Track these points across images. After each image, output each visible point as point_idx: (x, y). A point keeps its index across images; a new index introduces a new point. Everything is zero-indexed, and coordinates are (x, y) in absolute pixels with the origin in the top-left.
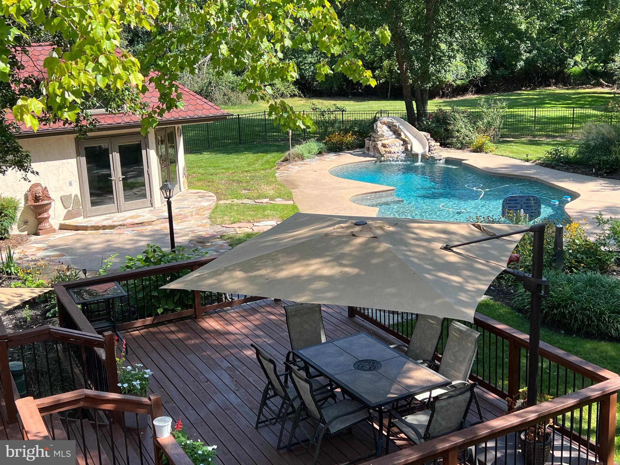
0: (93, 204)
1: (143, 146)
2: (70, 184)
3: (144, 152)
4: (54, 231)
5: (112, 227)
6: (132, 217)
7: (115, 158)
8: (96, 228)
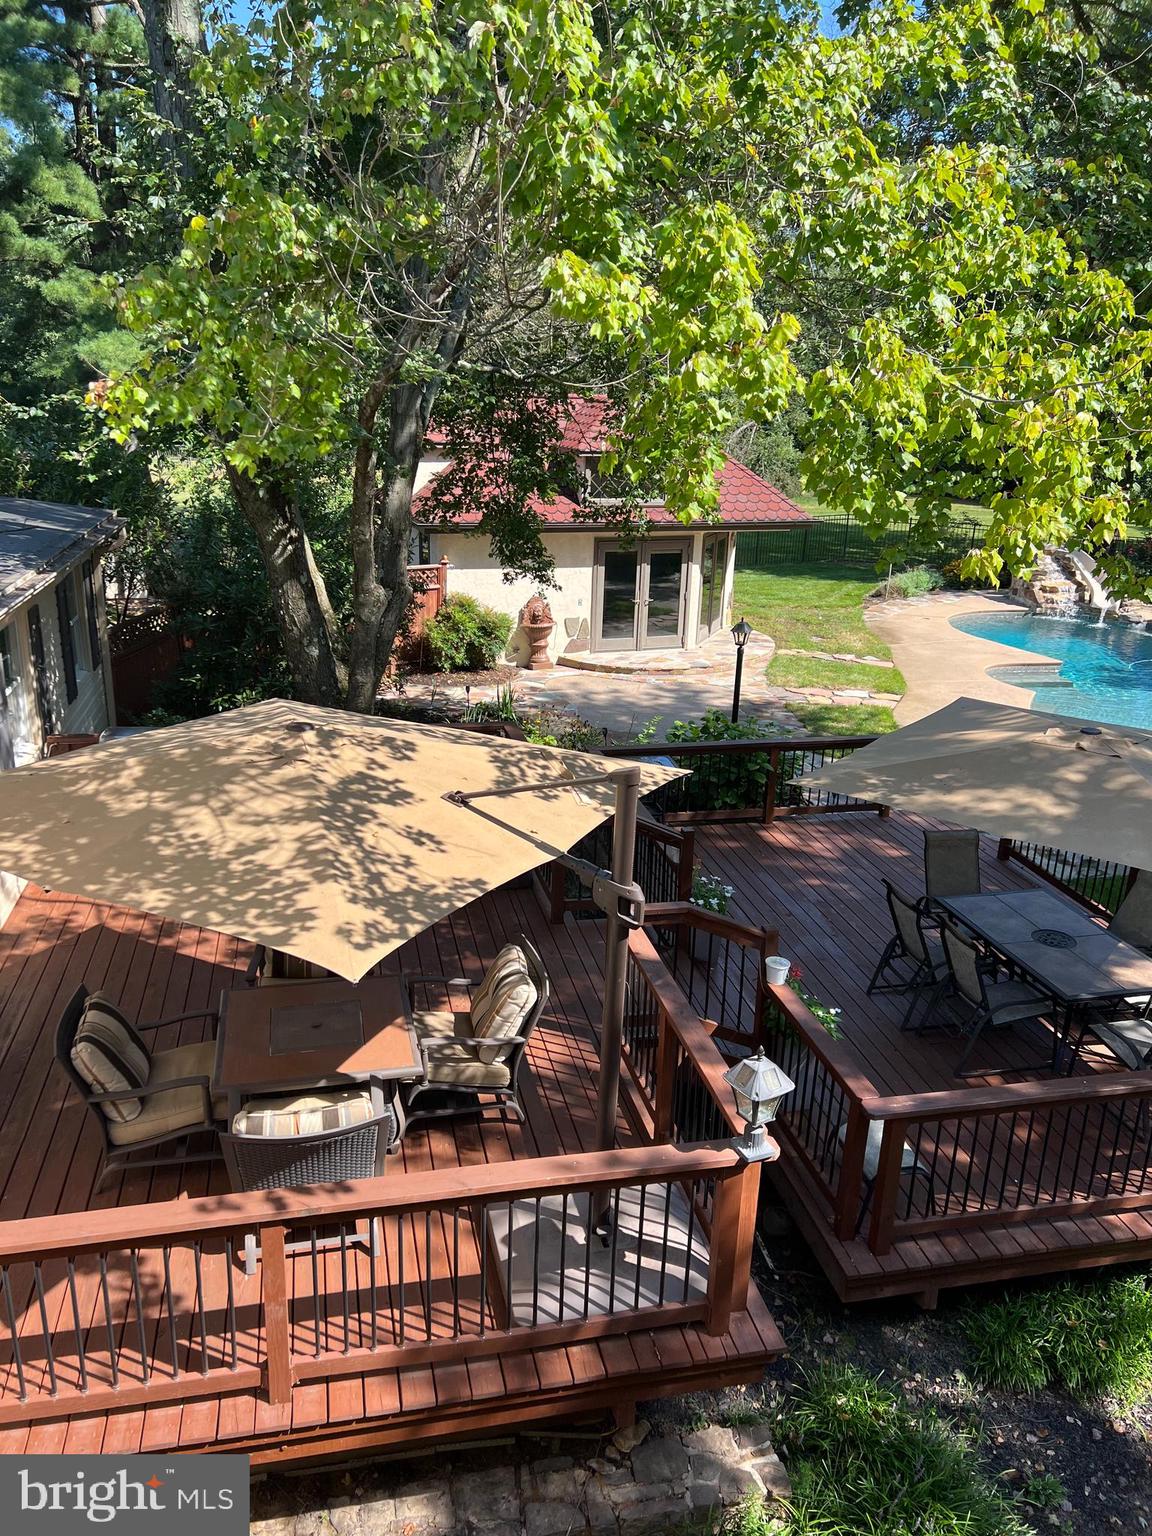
0: (605, 634)
1: (684, 557)
2: (580, 603)
3: (684, 566)
4: (551, 666)
5: (629, 671)
6: (656, 660)
7: (644, 572)
8: (607, 669)
